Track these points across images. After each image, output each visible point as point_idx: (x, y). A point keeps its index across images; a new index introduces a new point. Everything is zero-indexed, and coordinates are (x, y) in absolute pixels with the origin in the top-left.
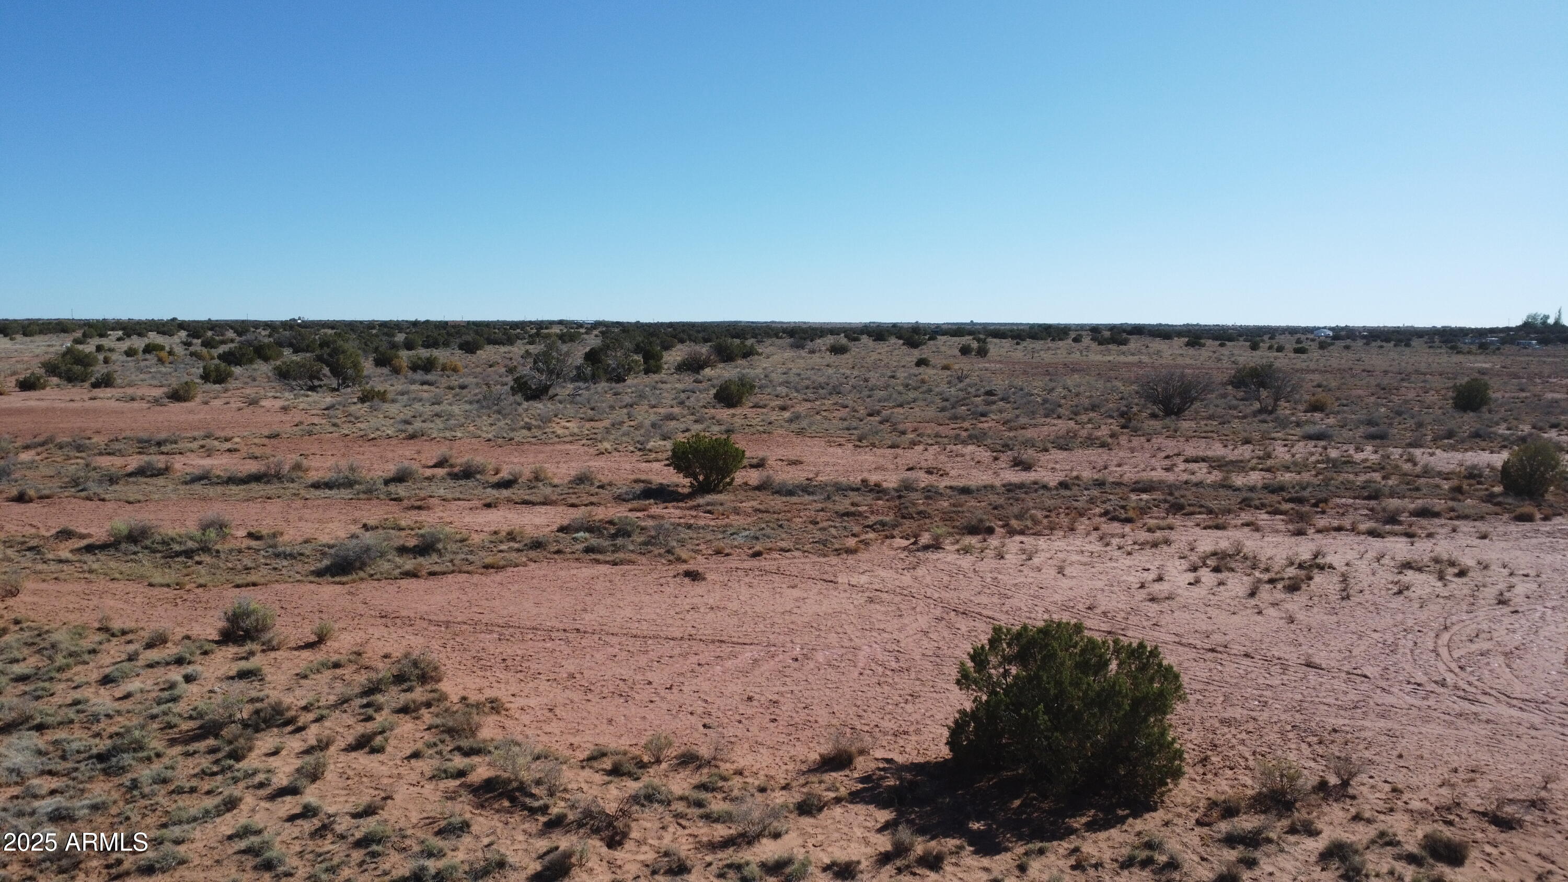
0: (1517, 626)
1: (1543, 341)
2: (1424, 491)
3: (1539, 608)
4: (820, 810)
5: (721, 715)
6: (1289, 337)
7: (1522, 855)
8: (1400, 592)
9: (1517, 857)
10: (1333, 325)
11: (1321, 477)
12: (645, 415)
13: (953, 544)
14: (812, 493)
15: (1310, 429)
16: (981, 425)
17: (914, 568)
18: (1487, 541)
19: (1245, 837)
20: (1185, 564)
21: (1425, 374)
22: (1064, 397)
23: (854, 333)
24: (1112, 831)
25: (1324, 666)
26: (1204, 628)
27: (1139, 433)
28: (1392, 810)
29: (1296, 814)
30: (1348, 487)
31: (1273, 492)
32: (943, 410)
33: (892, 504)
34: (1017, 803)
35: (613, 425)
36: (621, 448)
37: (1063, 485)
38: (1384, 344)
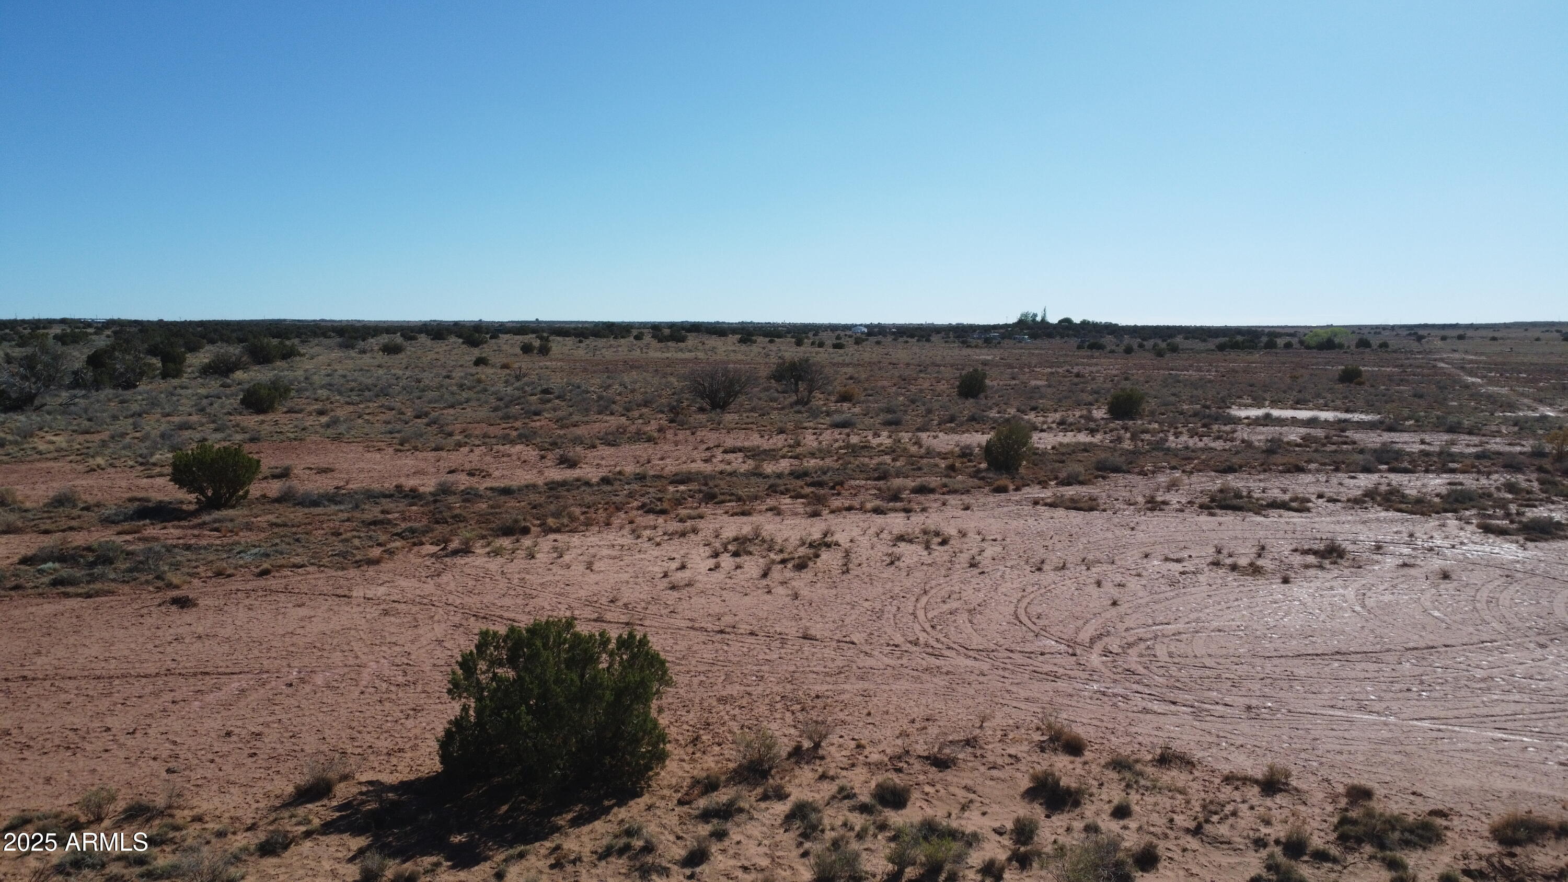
0: (982, 585)
1: (1033, 336)
2: (925, 471)
3: (1002, 568)
4: (286, 847)
5: (190, 756)
6: (830, 333)
7: (952, 789)
8: (892, 563)
9: (949, 793)
10: (868, 323)
11: (840, 462)
12: (154, 425)
13: (483, 547)
14: (340, 503)
15: (837, 418)
16: (533, 424)
17: (439, 575)
18: (969, 512)
19: (720, 810)
20: (708, 551)
21: (939, 366)
22: (620, 394)
23: (410, 331)
24: (596, 823)
25: (818, 637)
26: (717, 611)
27: (685, 427)
28: (853, 765)
29: (771, 781)
30: (862, 469)
31: (798, 477)
32: (496, 409)
33: (426, 509)
34: (505, 808)
35: (113, 437)
36: (117, 463)
37: (605, 481)
38: (909, 339)
